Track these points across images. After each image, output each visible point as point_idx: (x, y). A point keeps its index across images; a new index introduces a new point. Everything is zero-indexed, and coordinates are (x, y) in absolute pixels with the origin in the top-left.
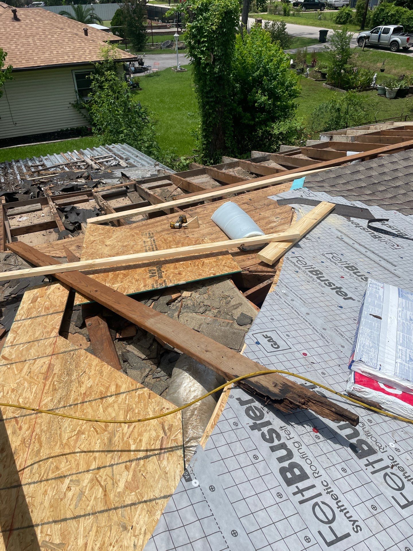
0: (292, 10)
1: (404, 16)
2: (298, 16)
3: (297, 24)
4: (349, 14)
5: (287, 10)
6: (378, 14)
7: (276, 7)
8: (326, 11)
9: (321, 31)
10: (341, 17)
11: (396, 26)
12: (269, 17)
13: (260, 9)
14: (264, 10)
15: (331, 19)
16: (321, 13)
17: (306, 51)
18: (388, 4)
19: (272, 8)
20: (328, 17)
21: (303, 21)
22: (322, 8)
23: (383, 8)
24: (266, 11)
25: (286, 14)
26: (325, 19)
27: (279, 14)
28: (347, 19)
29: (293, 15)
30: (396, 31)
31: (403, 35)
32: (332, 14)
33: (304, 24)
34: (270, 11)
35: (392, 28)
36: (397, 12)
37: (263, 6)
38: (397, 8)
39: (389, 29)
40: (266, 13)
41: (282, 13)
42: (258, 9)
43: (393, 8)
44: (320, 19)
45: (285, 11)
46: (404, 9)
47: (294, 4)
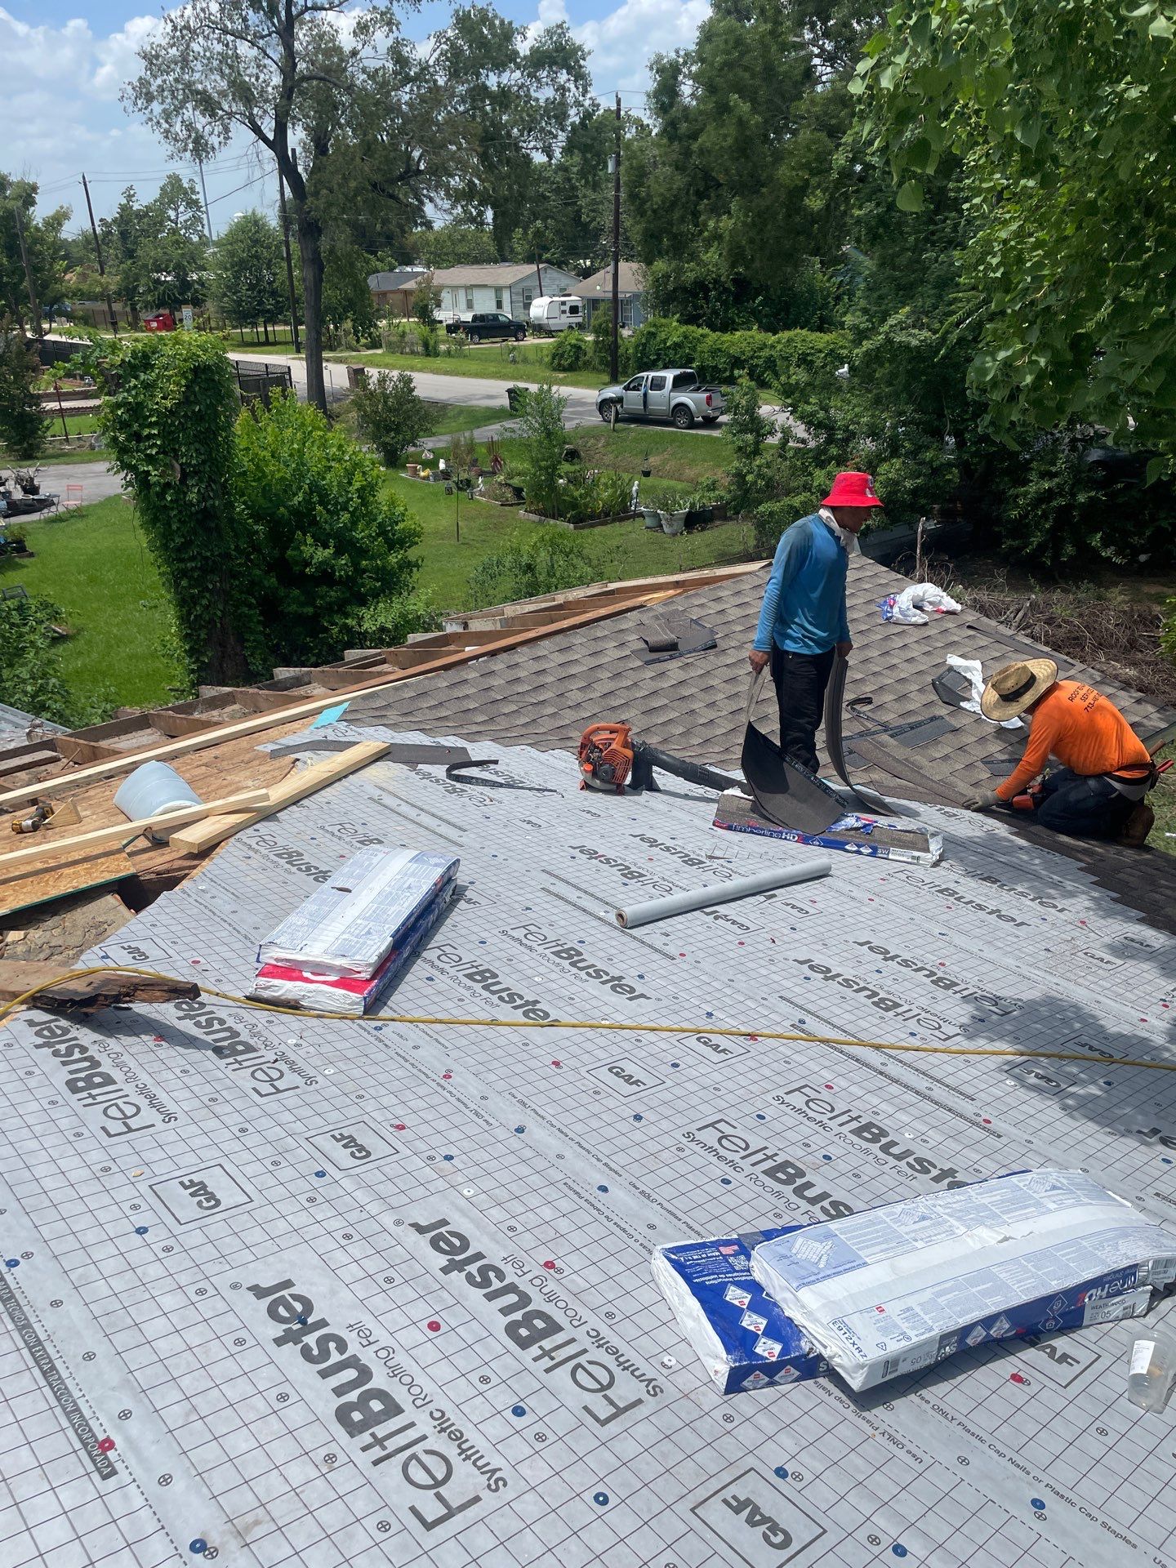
0: (444, 342)
1: (703, 347)
2: (461, 355)
3: (457, 374)
4: (579, 348)
5: (432, 343)
6: (644, 345)
7: (403, 335)
8: (531, 341)
9: (510, 391)
10: (562, 355)
11: (678, 372)
12: (389, 359)
13: (363, 341)
14: (375, 344)
15: (541, 361)
16: (514, 348)
17: (472, 439)
18: (663, 321)
19: (394, 339)
20: (532, 356)
21: (474, 366)
22: (520, 336)
23: (653, 330)
24: (380, 347)
25: (430, 351)
26: (525, 361)
27: (413, 352)
28: (577, 358)
29: (448, 353)
30: (679, 383)
31: (697, 390)
32: (538, 348)
33: (477, 375)
34: (390, 345)
35: (669, 375)
36: (686, 337)
37: (370, 334)
38: (684, 328)
39: (664, 379)
40: (379, 351)
41: (420, 349)
42: (358, 341)
43: (676, 329)
44: (514, 361)
45: (426, 345)
46: (700, 331)
47: (448, 326)
